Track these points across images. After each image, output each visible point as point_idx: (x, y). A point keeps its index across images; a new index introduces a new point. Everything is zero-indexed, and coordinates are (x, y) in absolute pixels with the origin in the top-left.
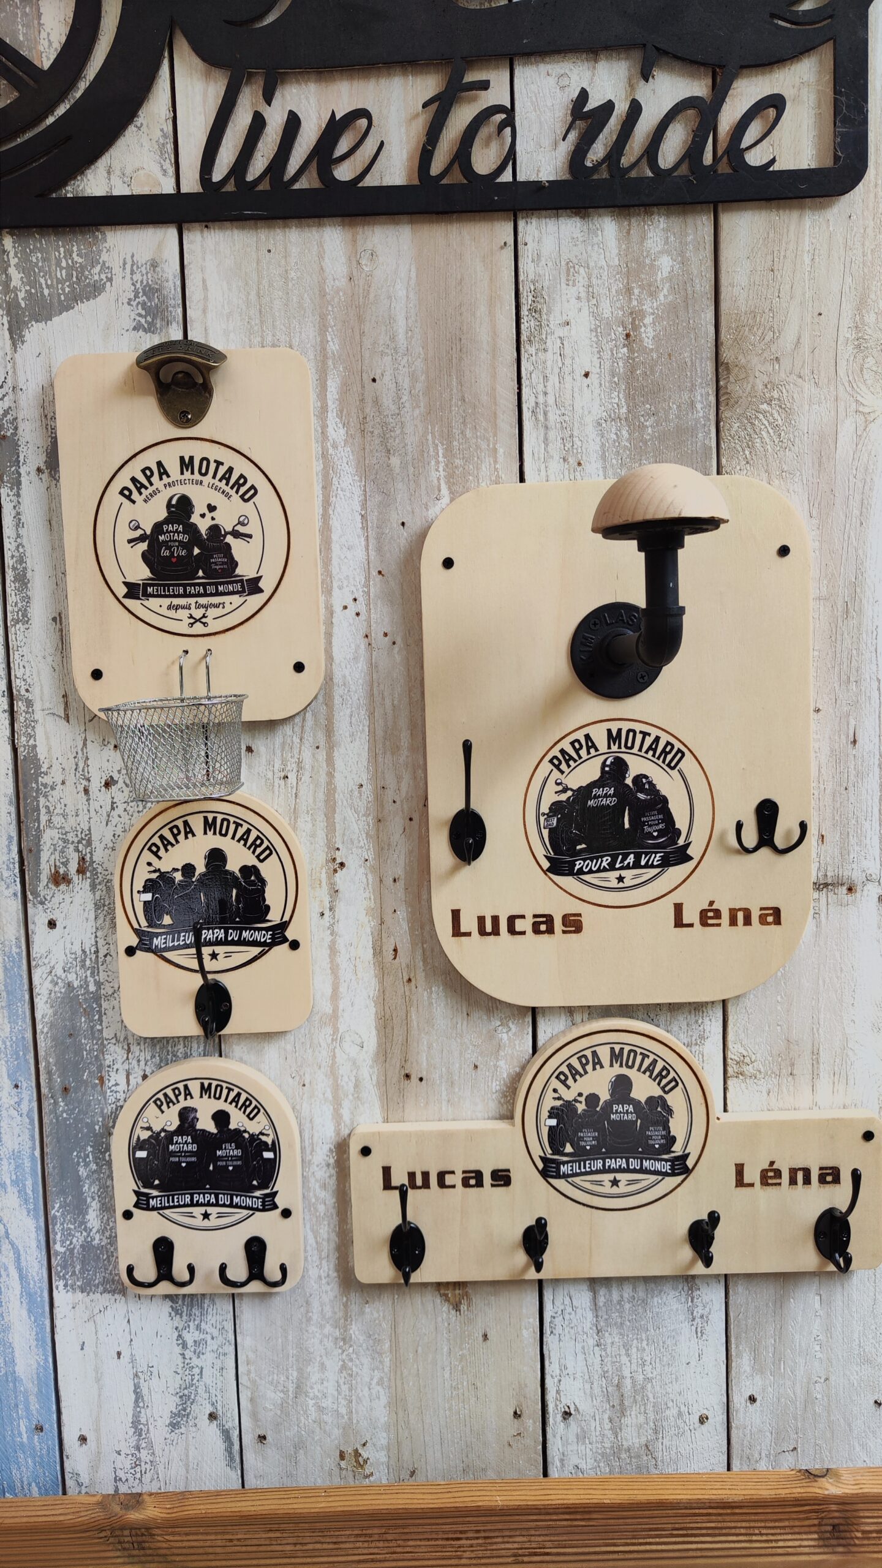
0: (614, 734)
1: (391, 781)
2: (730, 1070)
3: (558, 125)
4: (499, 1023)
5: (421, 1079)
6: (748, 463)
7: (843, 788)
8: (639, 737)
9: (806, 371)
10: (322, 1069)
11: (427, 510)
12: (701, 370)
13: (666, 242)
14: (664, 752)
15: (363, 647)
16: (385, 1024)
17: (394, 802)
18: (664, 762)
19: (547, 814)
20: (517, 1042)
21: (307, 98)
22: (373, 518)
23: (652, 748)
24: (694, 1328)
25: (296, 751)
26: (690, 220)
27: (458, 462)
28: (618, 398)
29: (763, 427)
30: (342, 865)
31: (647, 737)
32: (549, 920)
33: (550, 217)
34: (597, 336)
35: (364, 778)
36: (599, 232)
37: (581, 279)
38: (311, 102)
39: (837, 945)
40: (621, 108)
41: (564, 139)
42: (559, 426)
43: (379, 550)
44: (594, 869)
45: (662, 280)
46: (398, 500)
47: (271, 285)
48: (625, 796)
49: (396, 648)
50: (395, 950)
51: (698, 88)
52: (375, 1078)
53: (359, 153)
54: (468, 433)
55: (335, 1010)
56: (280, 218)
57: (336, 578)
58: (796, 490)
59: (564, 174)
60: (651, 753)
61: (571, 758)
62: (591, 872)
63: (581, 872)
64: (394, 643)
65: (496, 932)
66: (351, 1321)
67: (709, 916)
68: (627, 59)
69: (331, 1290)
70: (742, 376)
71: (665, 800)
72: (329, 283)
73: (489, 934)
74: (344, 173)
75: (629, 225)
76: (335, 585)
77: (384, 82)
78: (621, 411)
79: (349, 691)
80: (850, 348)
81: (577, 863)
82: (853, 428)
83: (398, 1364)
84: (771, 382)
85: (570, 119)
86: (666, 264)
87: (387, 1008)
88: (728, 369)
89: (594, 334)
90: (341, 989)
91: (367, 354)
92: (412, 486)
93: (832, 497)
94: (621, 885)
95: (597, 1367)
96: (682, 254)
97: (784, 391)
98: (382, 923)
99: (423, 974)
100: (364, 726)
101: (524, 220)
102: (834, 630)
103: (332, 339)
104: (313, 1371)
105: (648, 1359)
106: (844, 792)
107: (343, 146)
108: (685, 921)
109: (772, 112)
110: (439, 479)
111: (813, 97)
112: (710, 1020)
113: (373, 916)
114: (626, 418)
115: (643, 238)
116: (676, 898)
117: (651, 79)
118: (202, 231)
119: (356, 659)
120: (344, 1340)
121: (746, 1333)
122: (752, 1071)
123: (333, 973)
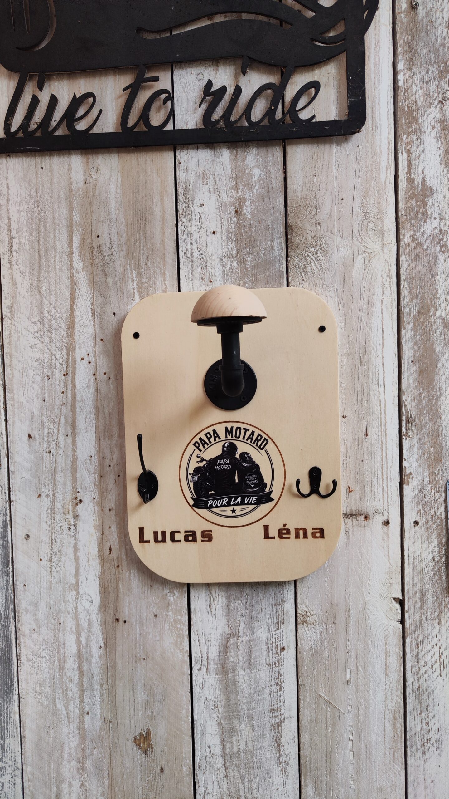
0: (229, 430)
1: (108, 454)
2: (299, 620)
3: (197, 100)
4: (169, 591)
5: (125, 622)
6: (303, 280)
7: (360, 461)
8: (243, 432)
9: (335, 230)
10: (70, 615)
11: (127, 306)
12: (277, 230)
13: (257, 161)
14: (257, 440)
15: (92, 380)
16: (105, 591)
17: (110, 466)
18: (257, 445)
19: (192, 474)
20: (179, 602)
21: (62, 88)
22: (97, 310)
23: (250, 438)
24: (280, 769)
25: (55, 437)
26: (270, 149)
27: (144, 280)
28: (232, 246)
29: (311, 260)
30: (81, 501)
31: (247, 431)
32: (194, 534)
33: (193, 149)
34: (220, 212)
35: (93, 453)
36: (220, 156)
37: (210, 181)
38: (65, 90)
39: (359, 549)
40: (230, 90)
41: (200, 106)
42: (199, 260)
43: (101, 328)
44: (219, 505)
45: (255, 181)
46: (112, 301)
47: (43, 186)
48: (235, 464)
49: (111, 381)
50: (110, 549)
51: (273, 79)
52: (99, 620)
53: (90, 115)
54: (150, 265)
55: (77, 582)
56: (48, 151)
57: (78, 343)
58: (331, 295)
59: (201, 126)
60: (249, 440)
61: (206, 443)
62: (217, 507)
63: (211, 507)
64: (110, 378)
65: (164, 540)
66: (86, 758)
67: (283, 533)
68: (234, 64)
69: (75, 741)
70: (299, 233)
71: (258, 467)
72: (74, 185)
73: (160, 542)
74: (81, 126)
75: (237, 152)
76: (77, 346)
77: (103, 79)
78: (233, 252)
79: (85, 404)
80: (360, 217)
81: (209, 501)
82: (362, 261)
83: (113, 785)
84: (316, 236)
85: (203, 96)
86: (257, 173)
87: (106, 581)
88: (292, 229)
89: (218, 210)
90: (80, 571)
91: (94, 223)
92: (119, 293)
93: (351, 298)
94: (234, 514)
95: (225, 790)
96: (266, 167)
97: (323, 241)
98: (103, 534)
99: (126, 563)
100: (93, 424)
101: (179, 151)
102: (353, 372)
103: (76, 214)
104: (65, 786)
105: (254, 786)
106: (361, 463)
107: (81, 112)
108: (270, 536)
109: (313, 91)
110: (133, 290)
111: (336, 83)
112: (287, 591)
113: (98, 530)
114: (236, 256)
115: (244, 159)
116: (265, 522)
117: (246, 74)
118: (6, 158)
119: (88, 387)
120: (82, 769)
121: (310, 772)
122: (311, 620)
123: (76, 561)
